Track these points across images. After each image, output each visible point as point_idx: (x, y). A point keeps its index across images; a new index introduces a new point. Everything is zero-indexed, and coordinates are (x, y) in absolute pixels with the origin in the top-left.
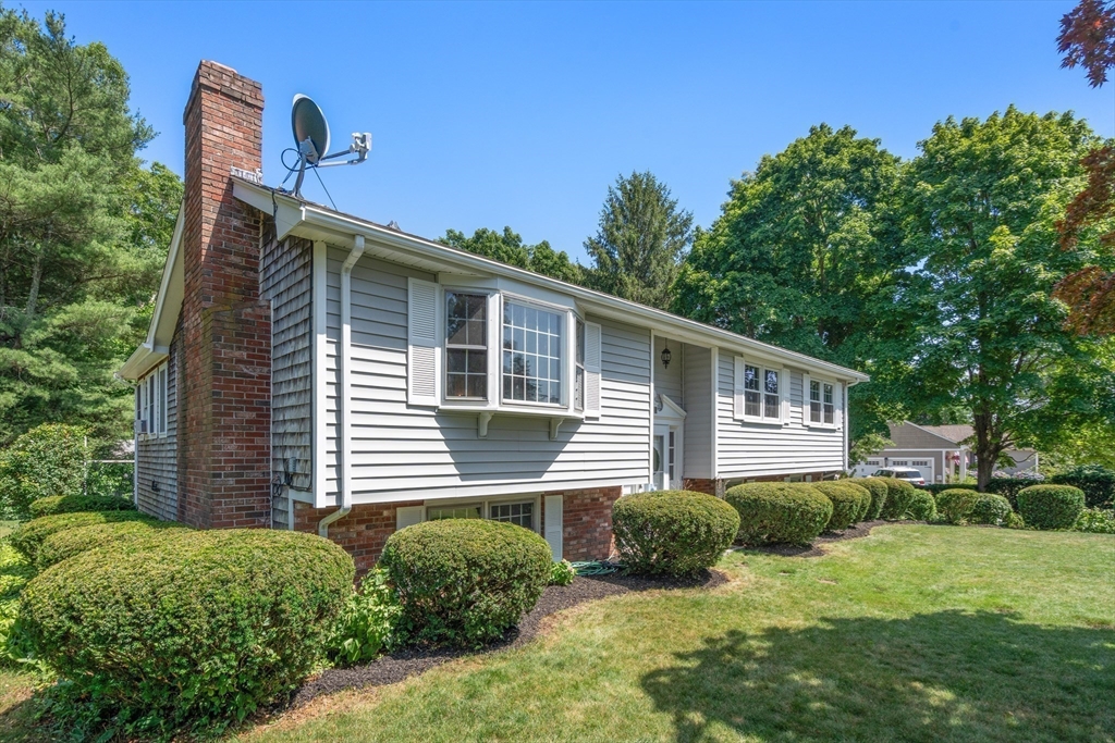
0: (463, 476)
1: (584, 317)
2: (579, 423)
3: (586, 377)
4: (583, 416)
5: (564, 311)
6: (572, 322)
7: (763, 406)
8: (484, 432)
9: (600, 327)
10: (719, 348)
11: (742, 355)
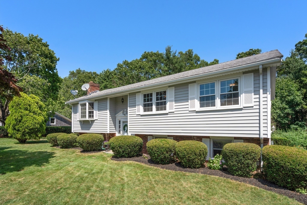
1: (94, 101)
2: (94, 121)
3: (95, 112)
4: (94, 119)
5: (86, 103)
6: (87, 104)
7: (154, 107)
8: (83, 123)
9: (97, 101)
10: (129, 94)
11: (140, 92)
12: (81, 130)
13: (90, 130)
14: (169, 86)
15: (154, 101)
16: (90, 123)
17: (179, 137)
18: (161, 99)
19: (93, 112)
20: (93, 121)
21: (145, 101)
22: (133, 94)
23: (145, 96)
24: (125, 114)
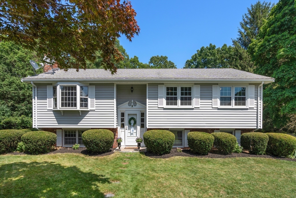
0: (58, 123)
1: (89, 85)
2: (88, 111)
3: (89, 100)
4: (89, 110)
5: (76, 85)
6: (78, 88)
7: (179, 101)
8: (62, 114)
9: (95, 86)
10: (149, 84)
11: (163, 84)
12: (57, 124)
13: (79, 124)
14: (195, 84)
15: (179, 95)
16: (81, 114)
17: (205, 130)
18: (186, 94)
19: (86, 100)
20: (85, 113)
21: (168, 94)
22: (155, 84)
23: (168, 89)
24: (132, 106)
